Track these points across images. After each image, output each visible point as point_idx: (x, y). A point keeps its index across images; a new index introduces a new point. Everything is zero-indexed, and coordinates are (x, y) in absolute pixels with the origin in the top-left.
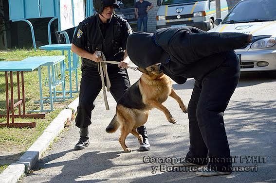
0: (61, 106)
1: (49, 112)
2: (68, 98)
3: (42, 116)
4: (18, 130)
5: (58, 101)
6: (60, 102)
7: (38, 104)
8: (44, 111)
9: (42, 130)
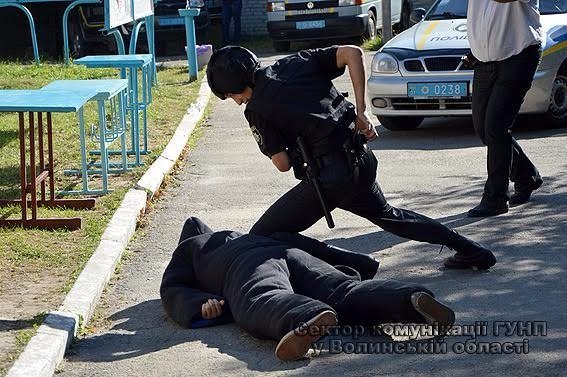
0: (121, 182)
1: (100, 195)
2: (133, 166)
3: (88, 205)
4: (45, 233)
5: (111, 172)
6: (118, 174)
7: (73, 178)
8: (89, 193)
9: (95, 235)
